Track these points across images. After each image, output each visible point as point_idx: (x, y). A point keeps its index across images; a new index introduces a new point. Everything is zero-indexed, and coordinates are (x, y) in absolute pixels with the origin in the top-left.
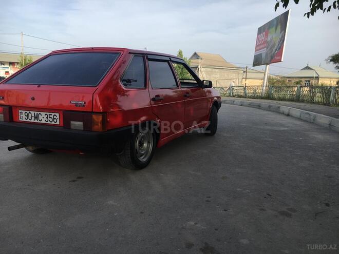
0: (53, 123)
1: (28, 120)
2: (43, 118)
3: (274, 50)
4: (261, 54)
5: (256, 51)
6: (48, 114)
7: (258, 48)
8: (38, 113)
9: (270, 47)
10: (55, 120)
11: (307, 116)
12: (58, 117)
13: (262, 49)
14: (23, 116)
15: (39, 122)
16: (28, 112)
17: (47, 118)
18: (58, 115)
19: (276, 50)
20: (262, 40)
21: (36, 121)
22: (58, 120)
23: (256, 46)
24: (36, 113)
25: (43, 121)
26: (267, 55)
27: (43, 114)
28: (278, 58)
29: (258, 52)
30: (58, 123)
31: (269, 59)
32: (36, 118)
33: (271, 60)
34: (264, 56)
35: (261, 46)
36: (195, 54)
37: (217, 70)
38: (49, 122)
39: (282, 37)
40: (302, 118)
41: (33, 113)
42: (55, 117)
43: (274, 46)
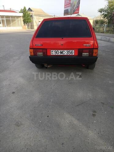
0: (71, 54)
1: (57, 54)
2: (65, 53)
3: (75, 7)
4: (68, 9)
5: (65, 8)
6: (68, 51)
7: (66, 6)
8: (63, 51)
9: (72, 6)
10: (72, 53)
11: (105, 39)
12: (74, 52)
13: (68, 7)
14: (53, 53)
15: (63, 54)
16: (57, 51)
17: (68, 52)
18: (74, 51)
19: (76, 8)
20: (68, 2)
21: (61, 54)
22: (74, 53)
23: (65, 5)
24: (61, 51)
25: (65, 54)
26: (71, 10)
27: (66, 51)
28: (77, 12)
29: (66, 9)
30: (73, 54)
31: (73, 12)
32: (61, 53)
33: (74, 13)
34: (69, 10)
35: (68, 6)
36: (29, 8)
37: (41, 17)
38: (68, 54)
39: (78, 1)
40: (102, 39)
41: (59, 51)
42: (72, 52)
43: (74, 6)
